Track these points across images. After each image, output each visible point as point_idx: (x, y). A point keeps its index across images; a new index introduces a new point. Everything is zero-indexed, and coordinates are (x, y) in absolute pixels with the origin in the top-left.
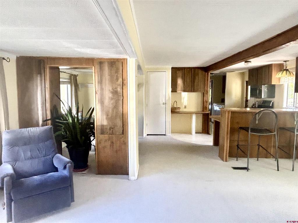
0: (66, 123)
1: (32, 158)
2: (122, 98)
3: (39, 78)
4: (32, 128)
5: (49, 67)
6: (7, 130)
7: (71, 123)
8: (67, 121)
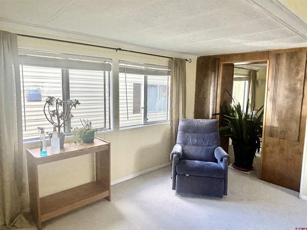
0: (233, 119)
1: (197, 145)
2: (302, 97)
3: (213, 75)
4: (201, 119)
5: (223, 64)
6: (183, 118)
7: (237, 119)
8: (235, 117)
